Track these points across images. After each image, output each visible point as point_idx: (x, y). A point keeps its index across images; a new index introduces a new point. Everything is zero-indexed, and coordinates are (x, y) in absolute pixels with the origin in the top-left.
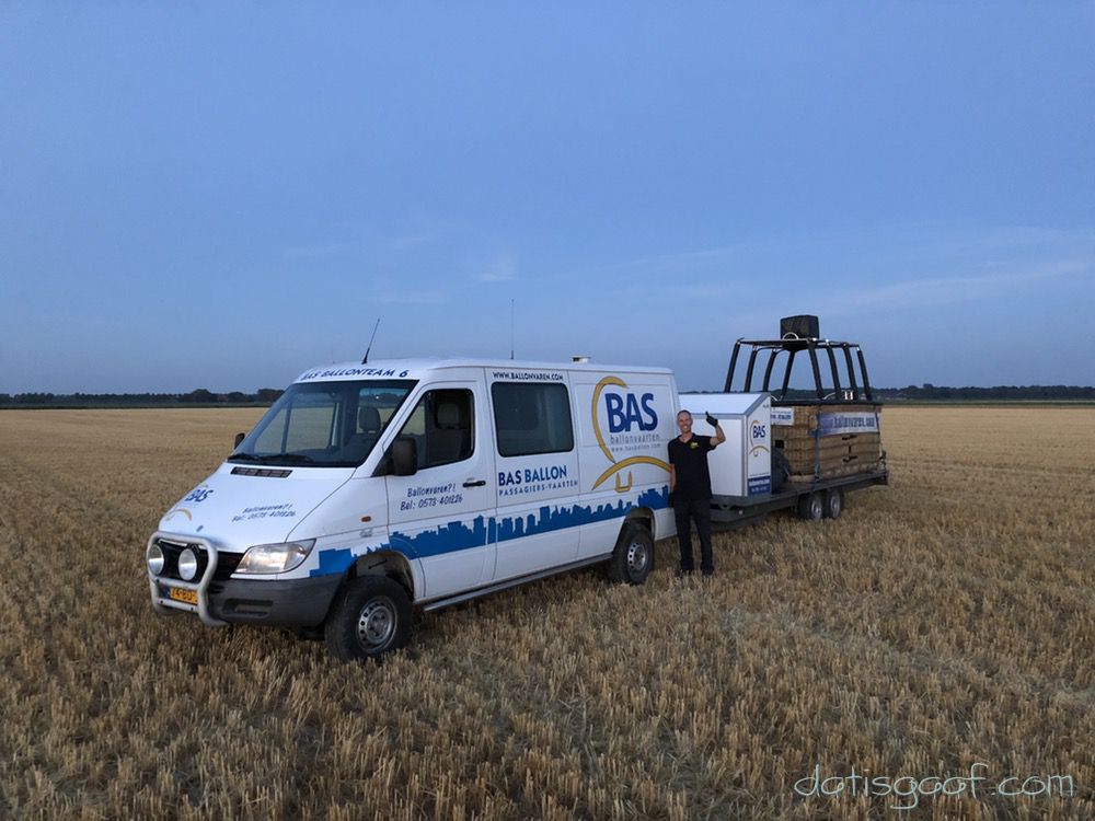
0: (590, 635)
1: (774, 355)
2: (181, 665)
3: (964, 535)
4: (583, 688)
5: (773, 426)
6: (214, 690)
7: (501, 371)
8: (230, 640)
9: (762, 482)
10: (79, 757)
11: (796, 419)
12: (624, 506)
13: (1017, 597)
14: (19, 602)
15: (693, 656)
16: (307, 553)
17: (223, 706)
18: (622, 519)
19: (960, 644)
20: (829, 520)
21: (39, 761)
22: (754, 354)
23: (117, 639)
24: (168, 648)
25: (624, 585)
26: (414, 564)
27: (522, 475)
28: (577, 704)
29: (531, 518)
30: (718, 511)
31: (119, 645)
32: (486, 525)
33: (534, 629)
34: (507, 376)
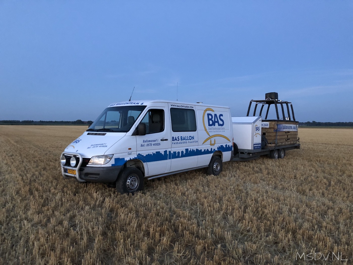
0: (201, 189)
1: (263, 105)
2: (71, 194)
3: (325, 164)
4: (198, 203)
5: (262, 128)
6: (81, 200)
7: (173, 104)
8: (86, 187)
9: (258, 145)
10: (39, 217)
11: (270, 126)
12: (213, 150)
13: (343, 181)
14: (21, 176)
15: (234, 195)
16: (111, 159)
17: (84, 205)
18: (212, 154)
19: (323, 194)
20: (280, 159)
21: (26, 218)
22: (257, 105)
23: (51, 186)
24: (67, 189)
25: (212, 175)
26: (145, 164)
27: (180, 138)
28: (196, 208)
29: (182, 152)
30: (243, 154)
31: (52, 188)
32: (168, 153)
33: (183, 187)
34: (175, 106)
